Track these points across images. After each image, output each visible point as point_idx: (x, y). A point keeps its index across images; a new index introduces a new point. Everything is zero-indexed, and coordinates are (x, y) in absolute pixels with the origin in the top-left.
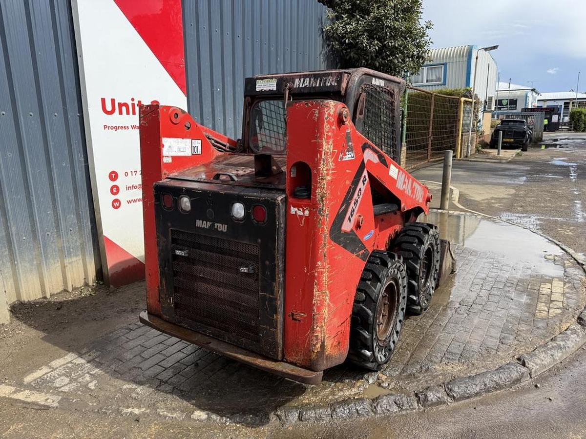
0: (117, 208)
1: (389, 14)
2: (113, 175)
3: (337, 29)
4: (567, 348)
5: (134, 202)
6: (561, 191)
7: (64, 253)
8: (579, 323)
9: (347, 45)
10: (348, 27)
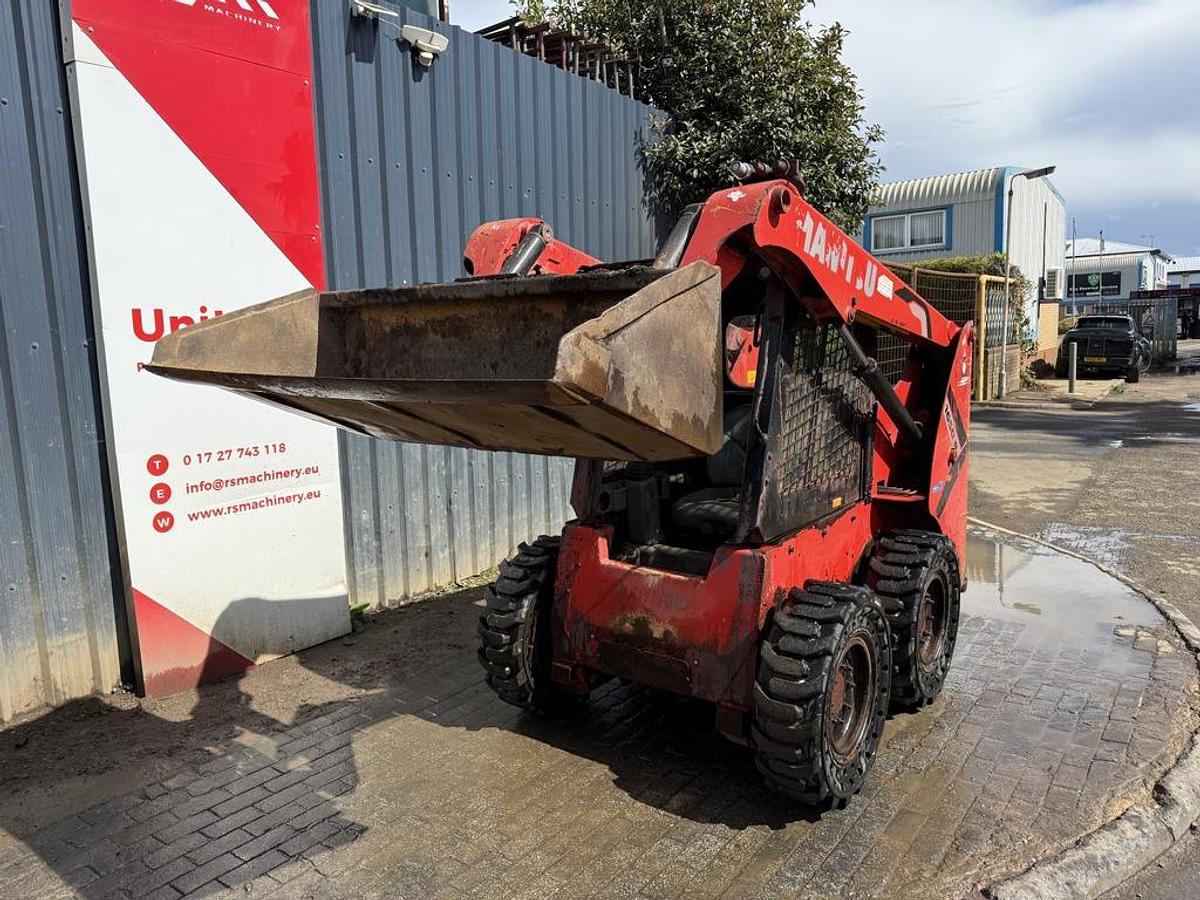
0: (165, 529)
1: (780, 115)
2: (157, 463)
3: (674, 151)
4: (1112, 865)
5: (204, 517)
6: (1193, 472)
7: (44, 626)
8: (1157, 799)
9: (695, 180)
10: (695, 144)
